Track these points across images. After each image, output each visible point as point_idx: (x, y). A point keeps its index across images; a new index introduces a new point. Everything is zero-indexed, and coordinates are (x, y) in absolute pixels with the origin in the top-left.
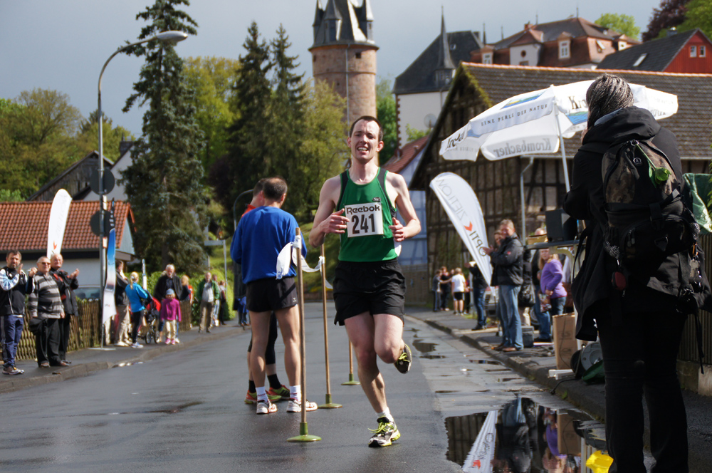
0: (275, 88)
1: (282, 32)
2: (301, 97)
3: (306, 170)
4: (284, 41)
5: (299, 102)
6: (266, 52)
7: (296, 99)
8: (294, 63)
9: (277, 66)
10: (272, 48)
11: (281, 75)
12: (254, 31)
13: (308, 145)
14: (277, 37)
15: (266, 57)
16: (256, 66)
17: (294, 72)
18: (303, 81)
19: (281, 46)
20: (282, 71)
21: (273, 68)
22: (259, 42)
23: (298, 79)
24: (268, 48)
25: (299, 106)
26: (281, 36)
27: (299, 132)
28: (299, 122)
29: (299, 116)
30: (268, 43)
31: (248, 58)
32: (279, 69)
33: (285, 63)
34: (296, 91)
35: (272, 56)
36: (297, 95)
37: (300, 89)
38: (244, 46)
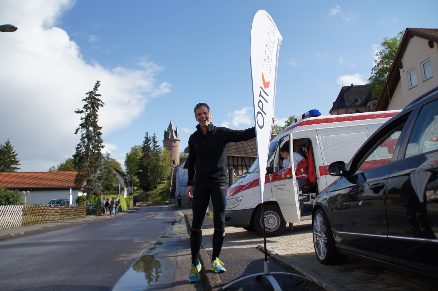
0: (152, 149)
1: (154, 134)
2: (159, 151)
3: (160, 170)
4: (155, 137)
5: (158, 152)
6: (150, 139)
7: (158, 151)
8: (157, 142)
9: (153, 143)
10: (151, 138)
11: (154, 145)
12: (147, 134)
13: (160, 163)
14: (153, 136)
15: (150, 141)
16: (147, 143)
17: (157, 145)
18: (160, 147)
19: (154, 138)
20: (154, 144)
21: (152, 143)
22: (148, 137)
23: (158, 146)
24: (150, 138)
25: (158, 153)
26: (154, 136)
27: (158, 160)
28: (158, 157)
29: (158, 156)
30: (151, 137)
31: (145, 141)
32: (153, 144)
33: (155, 142)
34: (158, 149)
35: (152, 141)
36: (158, 150)
37: (159, 149)
38: (144, 138)
